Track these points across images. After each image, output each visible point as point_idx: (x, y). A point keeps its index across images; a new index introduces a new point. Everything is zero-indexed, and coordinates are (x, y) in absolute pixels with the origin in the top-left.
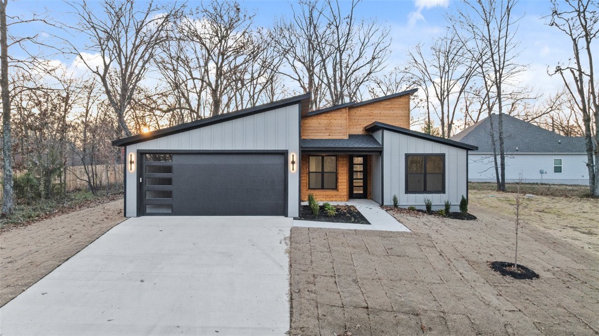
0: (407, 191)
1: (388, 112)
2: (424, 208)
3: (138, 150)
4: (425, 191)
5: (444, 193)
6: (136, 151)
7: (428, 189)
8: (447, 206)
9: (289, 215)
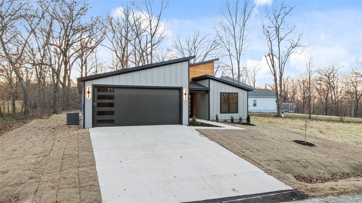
0: (221, 112)
1: (204, 70)
2: (230, 121)
3: (93, 84)
4: (229, 112)
5: (238, 113)
6: (92, 85)
7: (231, 111)
8: (240, 119)
9: (183, 124)
